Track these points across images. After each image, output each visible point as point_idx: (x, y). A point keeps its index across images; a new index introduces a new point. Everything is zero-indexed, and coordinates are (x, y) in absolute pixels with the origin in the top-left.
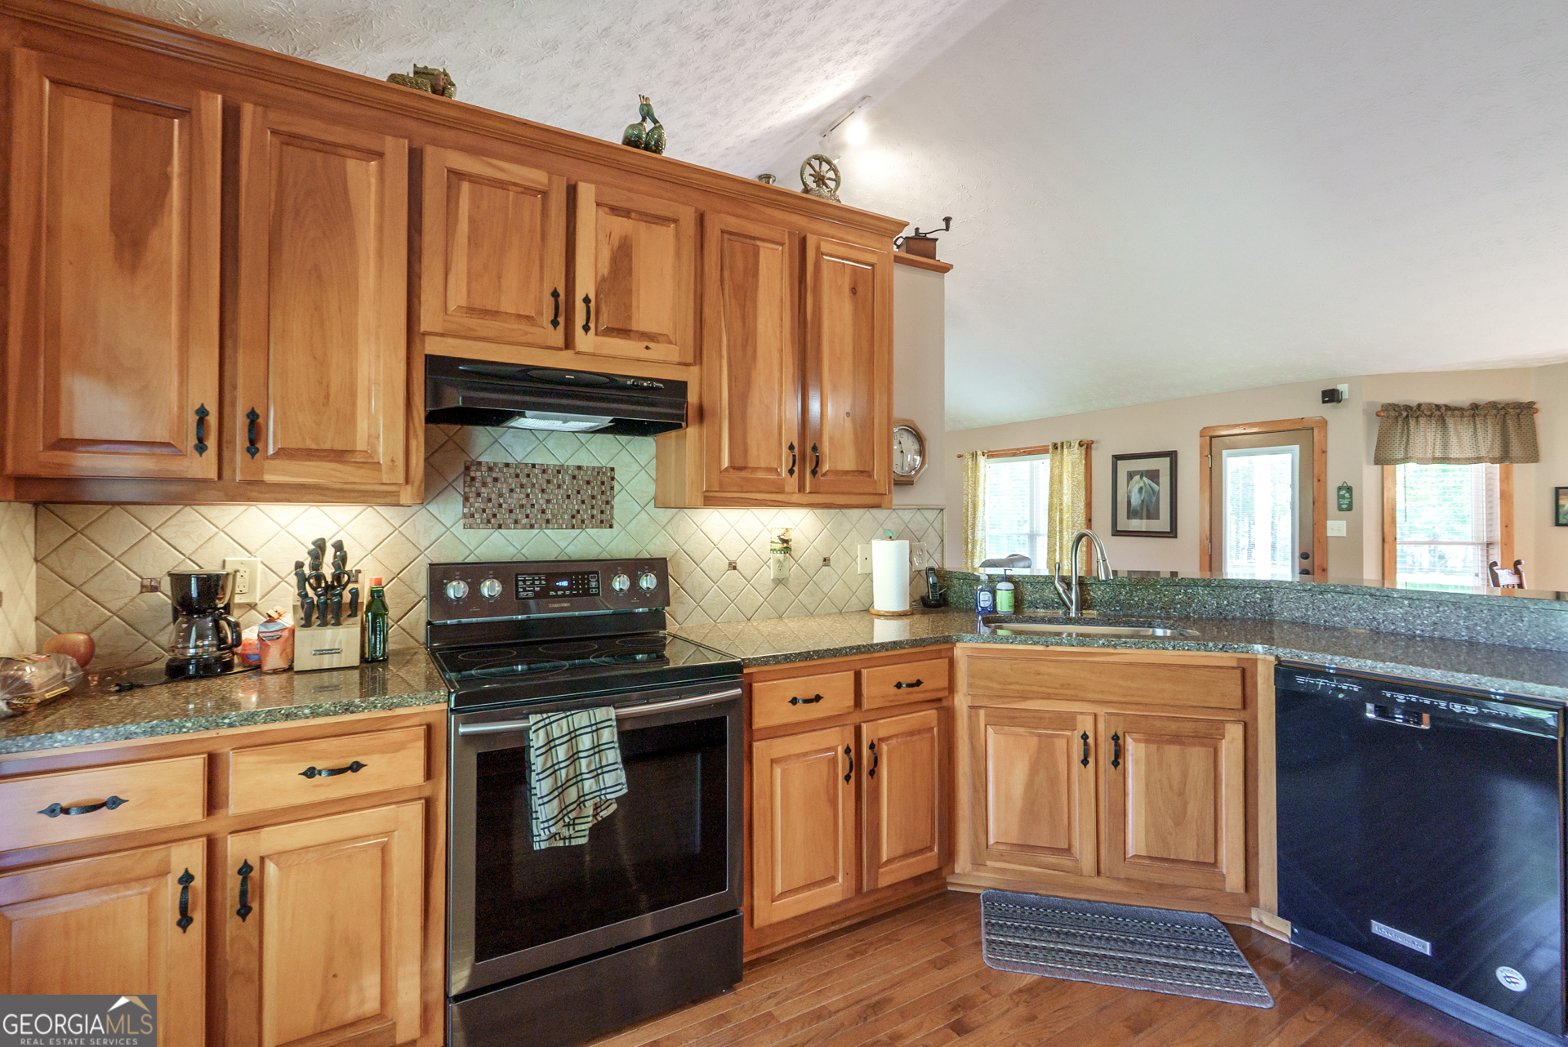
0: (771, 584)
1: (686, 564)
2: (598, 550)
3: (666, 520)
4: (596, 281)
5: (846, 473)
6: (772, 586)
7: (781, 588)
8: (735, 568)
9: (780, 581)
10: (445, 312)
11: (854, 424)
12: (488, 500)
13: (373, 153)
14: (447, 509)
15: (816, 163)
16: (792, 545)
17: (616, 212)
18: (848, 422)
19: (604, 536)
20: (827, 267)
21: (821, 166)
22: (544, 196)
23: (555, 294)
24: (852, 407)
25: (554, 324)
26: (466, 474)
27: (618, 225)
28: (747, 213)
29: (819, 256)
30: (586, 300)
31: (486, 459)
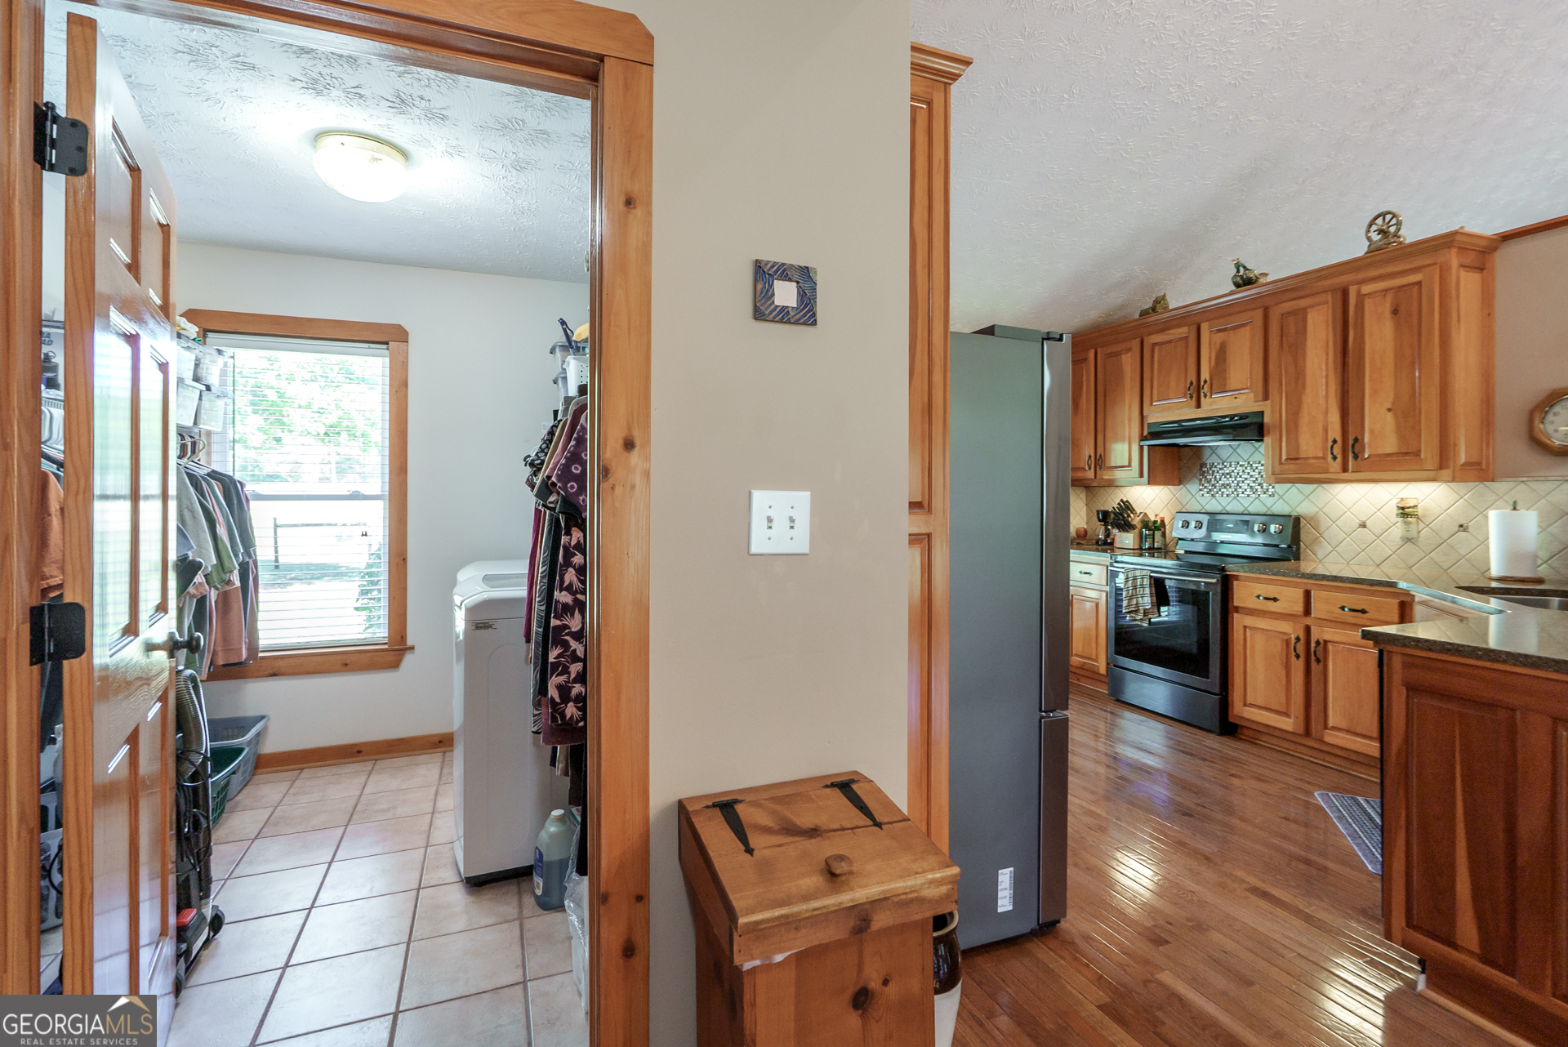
0: (1400, 542)
1: (1324, 522)
2: (1265, 509)
3: (1309, 492)
4: (1210, 367)
5: (1389, 455)
6: (1401, 543)
7: (1409, 545)
8: (1365, 526)
9: (1408, 540)
10: (1151, 404)
11: (1396, 417)
12: (1209, 482)
13: (1130, 350)
14: (1193, 487)
15: (1380, 219)
16: (1420, 511)
17: (1219, 331)
18: (1389, 416)
19: (1269, 501)
20: (1368, 303)
21: (1384, 219)
22: (1186, 338)
23: (1191, 383)
24: (1393, 403)
25: (1191, 397)
26: (1201, 469)
27: (1219, 338)
28: (1302, 293)
29: (1361, 298)
30: (1205, 382)
31: (1208, 462)
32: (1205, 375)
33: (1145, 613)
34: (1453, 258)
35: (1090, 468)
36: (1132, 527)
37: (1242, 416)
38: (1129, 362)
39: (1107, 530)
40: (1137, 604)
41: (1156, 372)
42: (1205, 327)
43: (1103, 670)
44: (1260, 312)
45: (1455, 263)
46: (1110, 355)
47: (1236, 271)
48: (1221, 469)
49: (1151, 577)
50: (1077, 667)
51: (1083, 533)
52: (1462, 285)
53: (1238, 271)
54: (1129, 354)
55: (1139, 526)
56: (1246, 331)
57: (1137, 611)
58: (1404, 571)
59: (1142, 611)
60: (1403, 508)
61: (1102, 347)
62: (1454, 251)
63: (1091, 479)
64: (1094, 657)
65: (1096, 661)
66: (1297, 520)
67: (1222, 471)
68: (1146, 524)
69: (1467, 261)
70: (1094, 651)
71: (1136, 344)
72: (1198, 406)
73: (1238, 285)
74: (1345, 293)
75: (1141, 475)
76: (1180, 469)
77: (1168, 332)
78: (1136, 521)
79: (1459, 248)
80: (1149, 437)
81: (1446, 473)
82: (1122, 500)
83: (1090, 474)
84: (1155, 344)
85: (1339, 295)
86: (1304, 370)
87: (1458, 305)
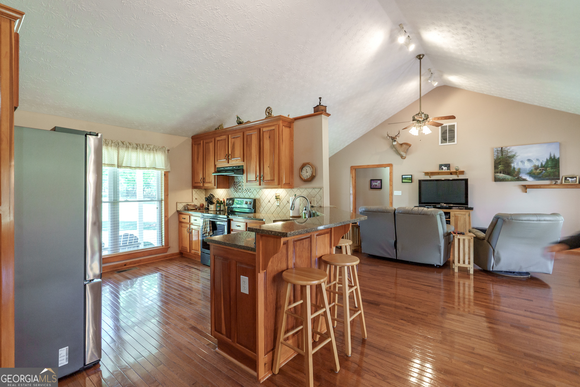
0: (277, 206)
1: (262, 201)
2: (249, 197)
3: (258, 191)
4: (231, 149)
5: (270, 180)
7: (279, 207)
8: (269, 202)
10: (217, 161)
11: (270, 168)
12: (236, 187)
13: (212, 141)
14: (232, 189)
15: (268, 109)
16: (280, 197)
17: (233, 138)
18: (269, 168)
19: (250, 194)
20: (265, 133)
21: (269, 109)
22: (225, 139)
23: (227, 155)
24: (269, 165)
25: (227, 159)
26: (234, 184)
27: (233, 140)
28: (251, 129)
29: (263, 132)
30: (230, 154)
31: (236, 181)
32: (230, 153)
33: (209, 233)
34: (281, 123)
35: (201, 182)
36: (214, 203)
37: (239, 167)
38: (211, 145)
39: (208, 204)
40: (206, 230)
41: (218, 150)
42: (230, 136)
43: (200, 254)
44: (242, 133)
45: (281, 125)
46: (207, 143)
47: (237, 119)
48: (239, 183)
49: (210, 221)
50: (193, 254)
51: (202, 205)
52: (284, 131)
53: (238, 119)
54: (212, 143)
55: (216, 203)
56: (239, 139)
57: (207, 233)
58: (277, 215)
59: (208, 233)
60: (276, 196)
61: (205, 140)
62: (281, 121)
63: (202, 186)
64: (198, 250)
65: (198, 251)
66: (255, 201)
67: (239, 184)
68: (218, 202)
69: (285, 125)
70: (198, 248)
71: (213, 140)
72: (228, 163)
73: (238, 124)
74: (260, 129)
75: (215, 185)
76: (229, 183)
77: (221, 137)
78: (215, 201)
79: (282, 120)
80: (217, 172)
81: (280, 186)
82: (211, 194)
83: (202, 185)
84: (218, 141)
85: (258, 130)
86: (251, 152)
87: (283, 137)
